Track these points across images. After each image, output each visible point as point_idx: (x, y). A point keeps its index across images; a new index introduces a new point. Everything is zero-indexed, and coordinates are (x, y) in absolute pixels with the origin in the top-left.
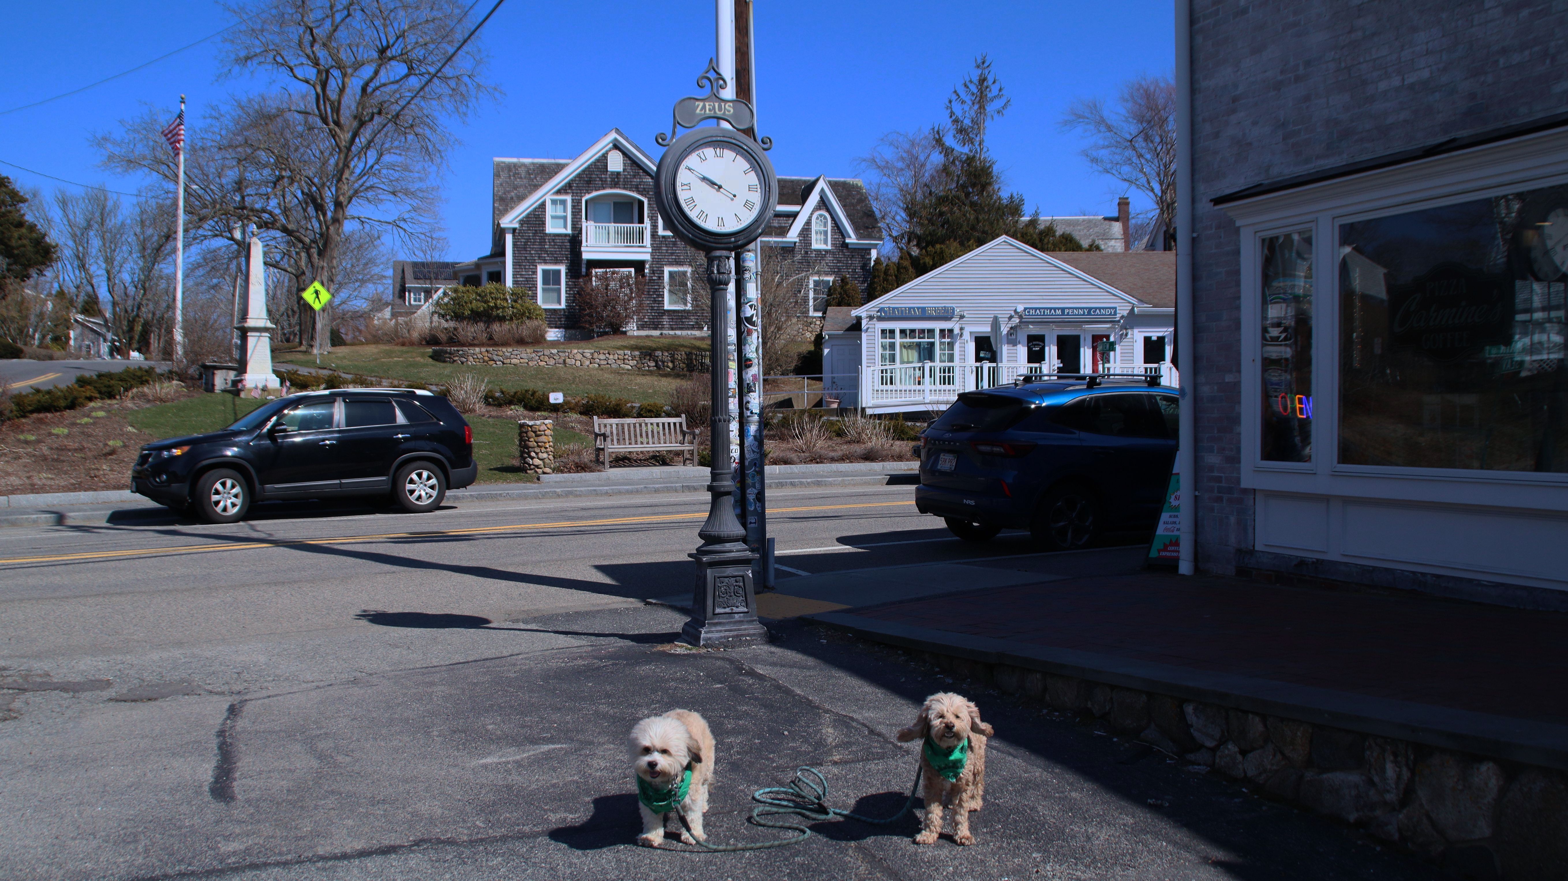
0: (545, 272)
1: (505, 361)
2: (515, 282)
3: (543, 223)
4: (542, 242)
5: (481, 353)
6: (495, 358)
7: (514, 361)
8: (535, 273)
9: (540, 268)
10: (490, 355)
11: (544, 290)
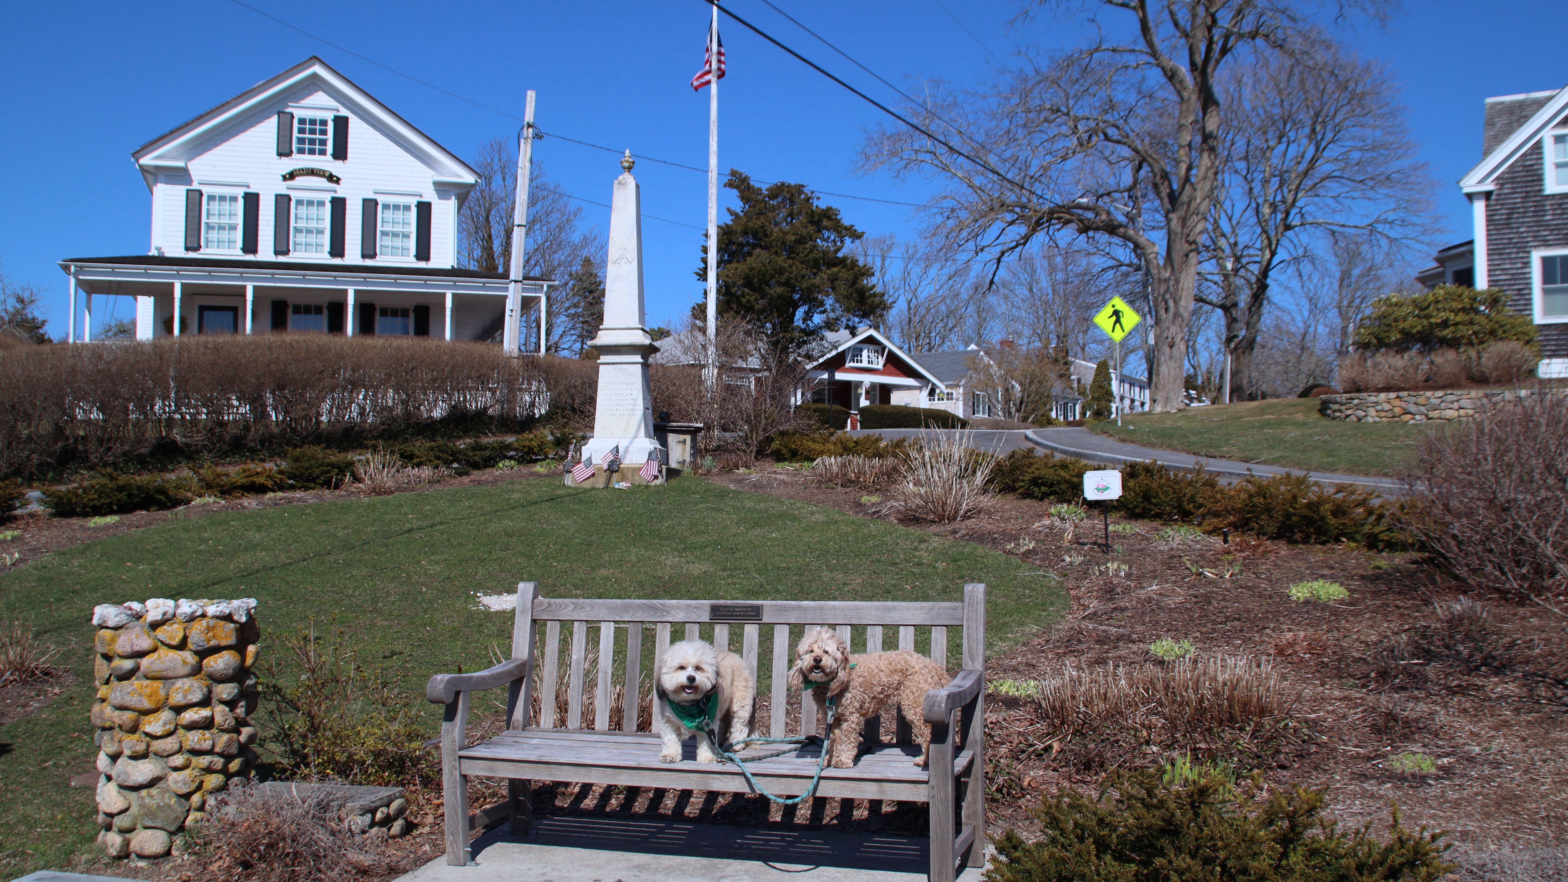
0: (1547, 262)
1: (1431, 414)
2: (1492, 282)
3: (1539, 179)
4: (1539, 210)
5: (1388, 401)
6: (1413, 408)
7: (1450, 413)
8: (1527, 264)
9: (1536, 256)
10: (1403, 404)
11: (1545, 292)
